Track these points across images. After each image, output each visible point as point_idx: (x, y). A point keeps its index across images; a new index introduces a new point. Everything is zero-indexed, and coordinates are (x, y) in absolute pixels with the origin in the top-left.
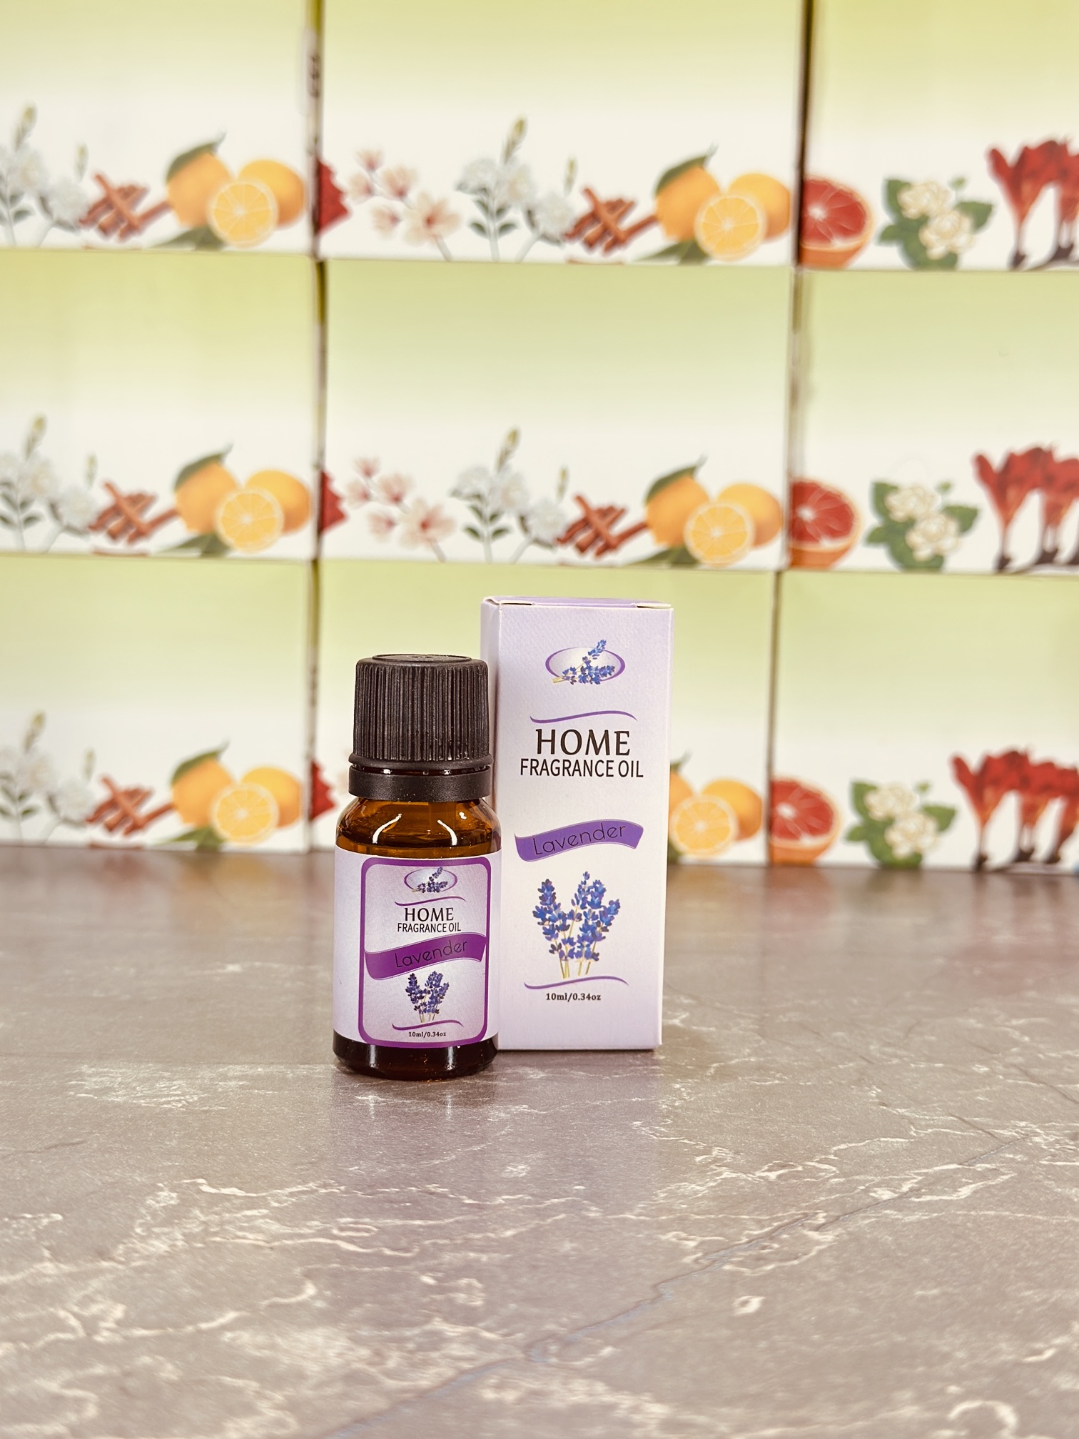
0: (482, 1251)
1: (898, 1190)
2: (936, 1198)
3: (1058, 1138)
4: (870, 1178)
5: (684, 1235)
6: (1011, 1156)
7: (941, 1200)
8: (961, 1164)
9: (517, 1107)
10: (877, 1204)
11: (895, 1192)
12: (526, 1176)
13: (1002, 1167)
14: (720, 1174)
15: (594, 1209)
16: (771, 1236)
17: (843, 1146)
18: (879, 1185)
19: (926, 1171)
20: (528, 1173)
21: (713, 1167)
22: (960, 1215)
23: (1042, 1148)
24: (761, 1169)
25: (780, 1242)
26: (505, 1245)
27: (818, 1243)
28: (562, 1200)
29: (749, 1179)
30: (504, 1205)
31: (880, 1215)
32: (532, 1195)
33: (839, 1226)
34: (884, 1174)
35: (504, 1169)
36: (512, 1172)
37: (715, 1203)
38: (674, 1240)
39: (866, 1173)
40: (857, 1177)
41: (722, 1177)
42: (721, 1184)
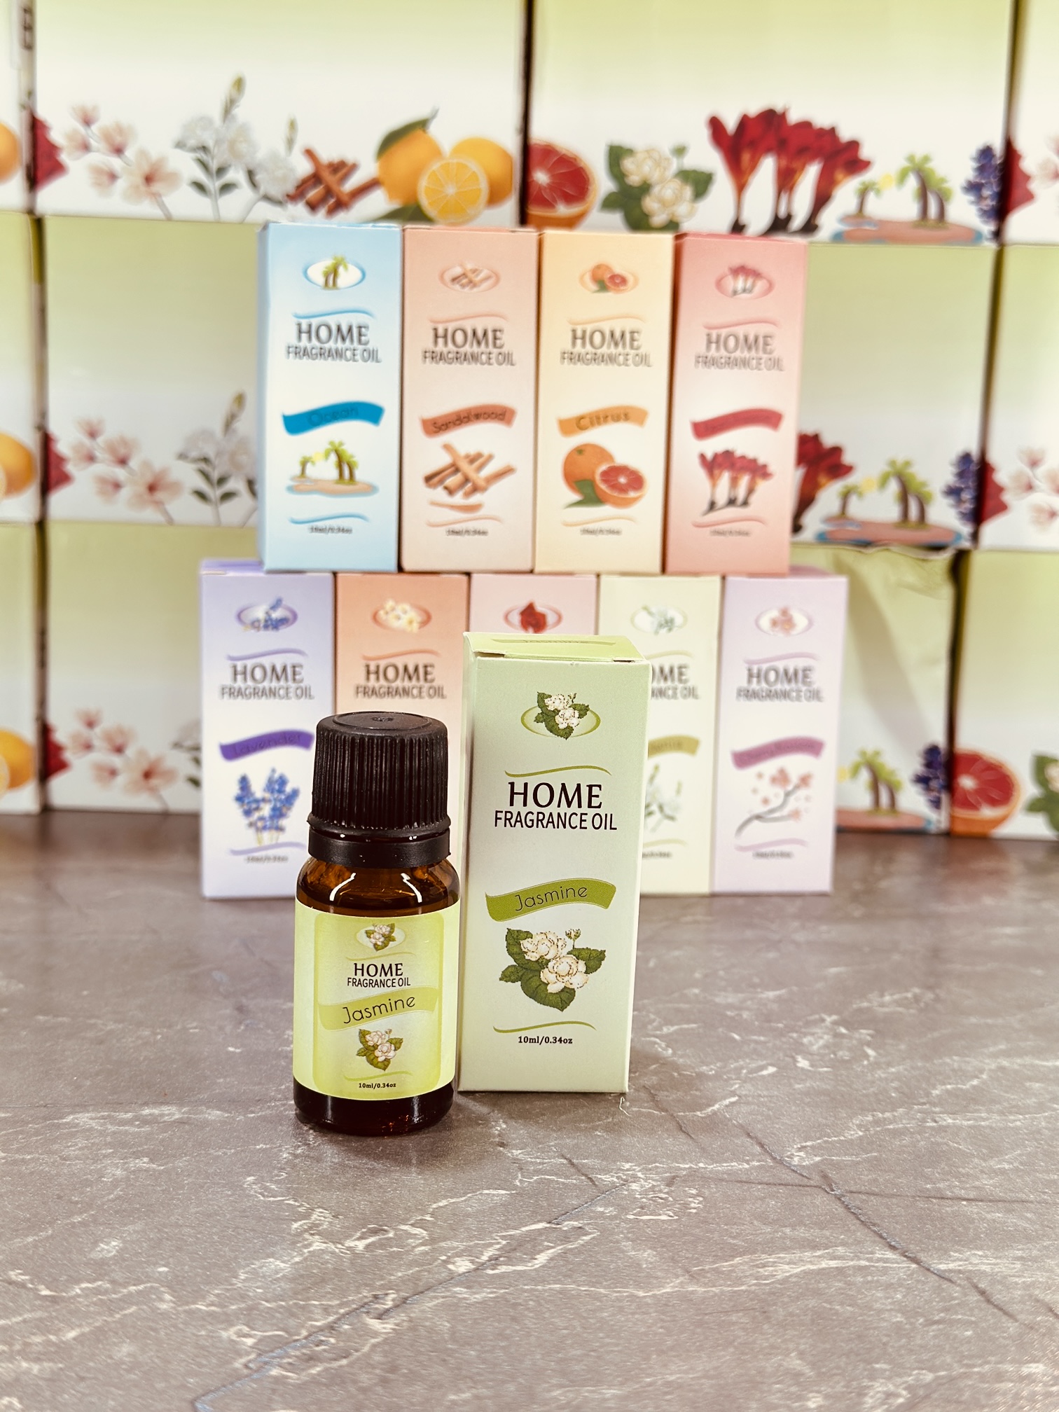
0: (37, 1360)
1: (477, 1260)
2: (511, 1268)
3: (655, 1183)
4: (455, 1244)
5: (246, 1329)
6: (601, 1209)
7: (515, 1271)
8: (550, 1223)
9: (138, 1160)
10: (452, 1278)
11: (472, 1262)
12: (115, 1256)
13: (589, 1224)
14: (310, 1245)
15: (167, 1297)
16: (331, 1328)
17: (443, 1203)
18: (459, 1255)
19: (512, 1232)
20: (117, 1251)
21: (306, 1236)
22: (526, 1291)
23: (635, 1198)
24: (353, 1236)
25: (339, 1335)
26: (61, 1351)
27: (375, 1334)
28: (141, 1287)
29: (337, 1250)
30: (79, 1296)
31: (448, 1294)
32: (113, 1282)
33: (403, 1312)
34: (470, 1238)
35: (96, 1247)
36: (103, 1250)
37: (293, 1285)
38: (234, 1337)
39: (454, 1237)
40: (443, 1244)
41: (311, 1249)
42: (306, 1259)
